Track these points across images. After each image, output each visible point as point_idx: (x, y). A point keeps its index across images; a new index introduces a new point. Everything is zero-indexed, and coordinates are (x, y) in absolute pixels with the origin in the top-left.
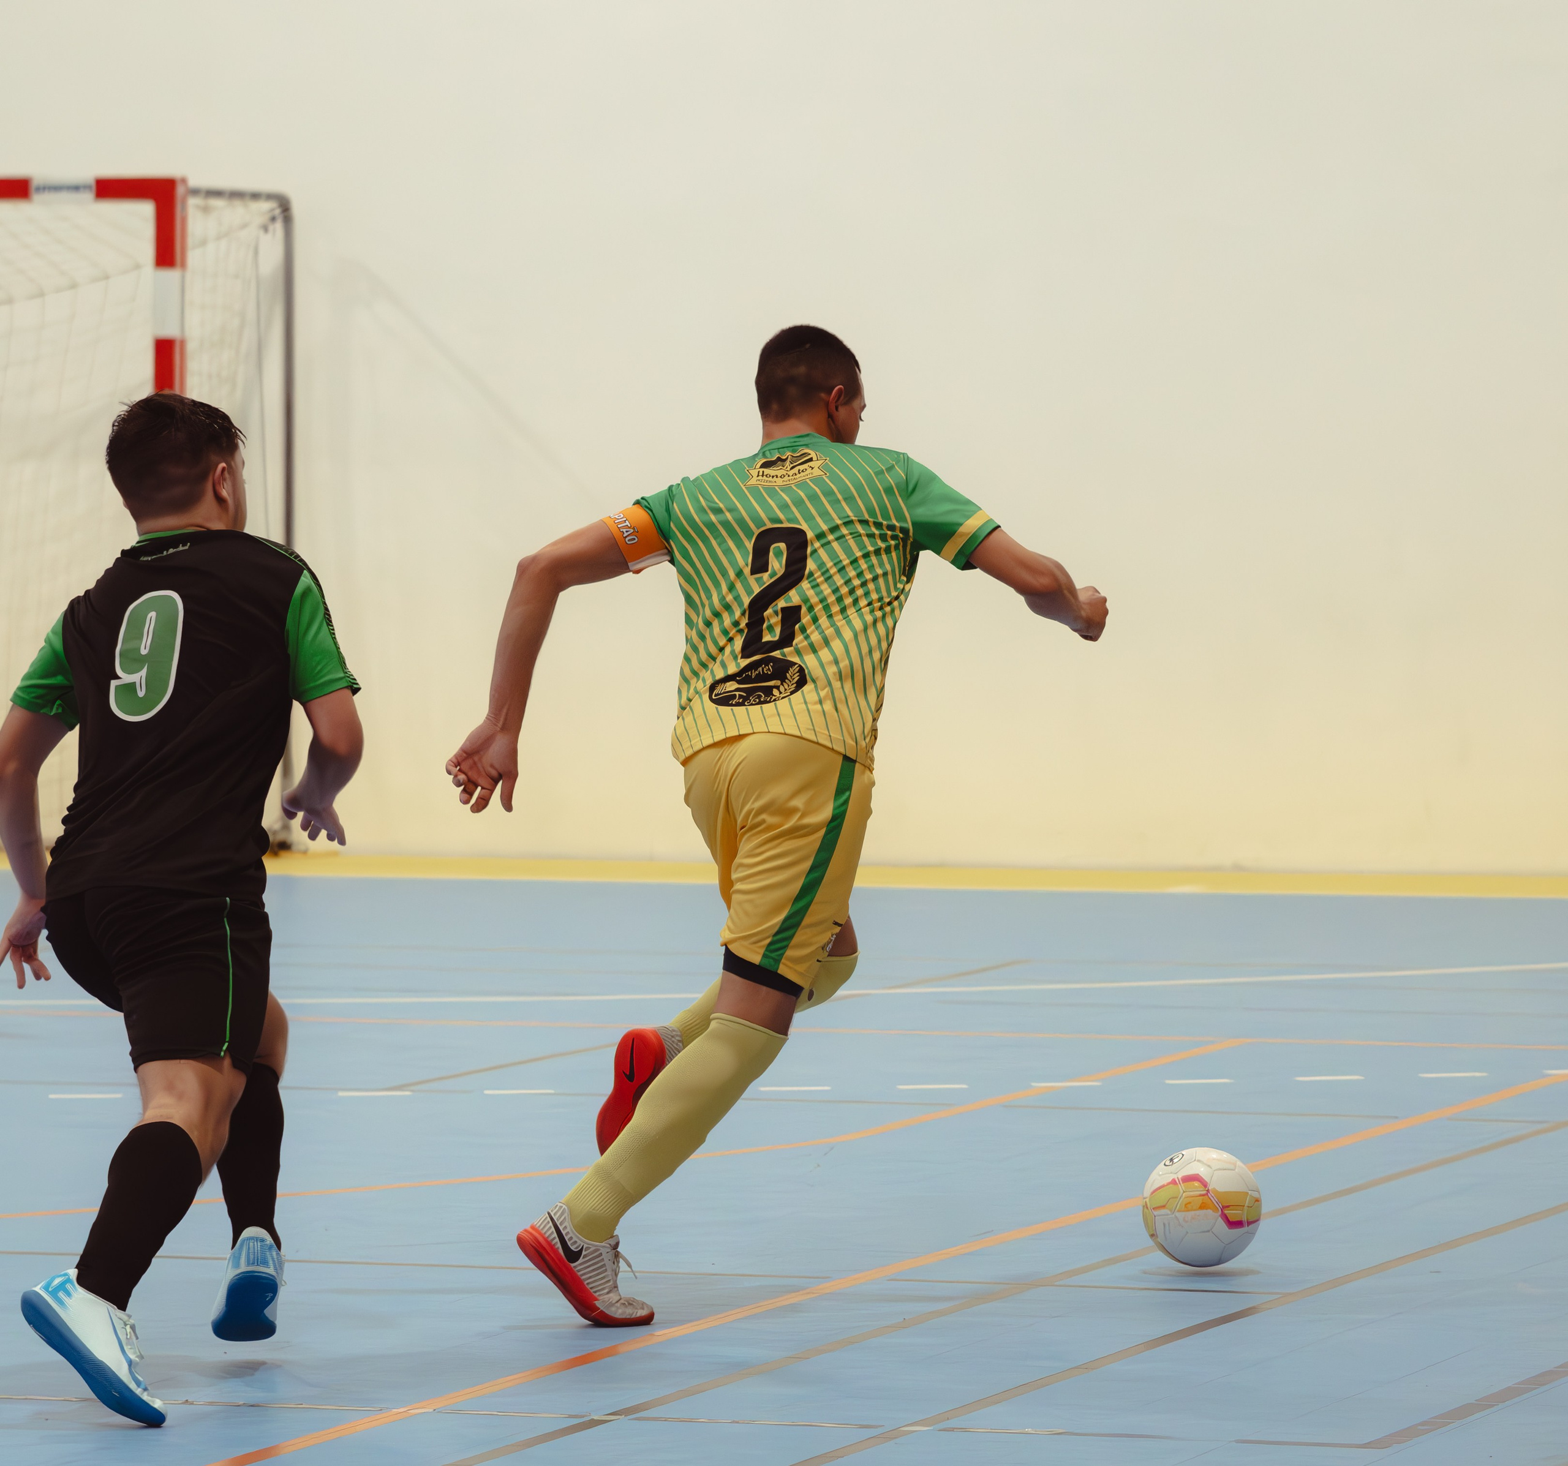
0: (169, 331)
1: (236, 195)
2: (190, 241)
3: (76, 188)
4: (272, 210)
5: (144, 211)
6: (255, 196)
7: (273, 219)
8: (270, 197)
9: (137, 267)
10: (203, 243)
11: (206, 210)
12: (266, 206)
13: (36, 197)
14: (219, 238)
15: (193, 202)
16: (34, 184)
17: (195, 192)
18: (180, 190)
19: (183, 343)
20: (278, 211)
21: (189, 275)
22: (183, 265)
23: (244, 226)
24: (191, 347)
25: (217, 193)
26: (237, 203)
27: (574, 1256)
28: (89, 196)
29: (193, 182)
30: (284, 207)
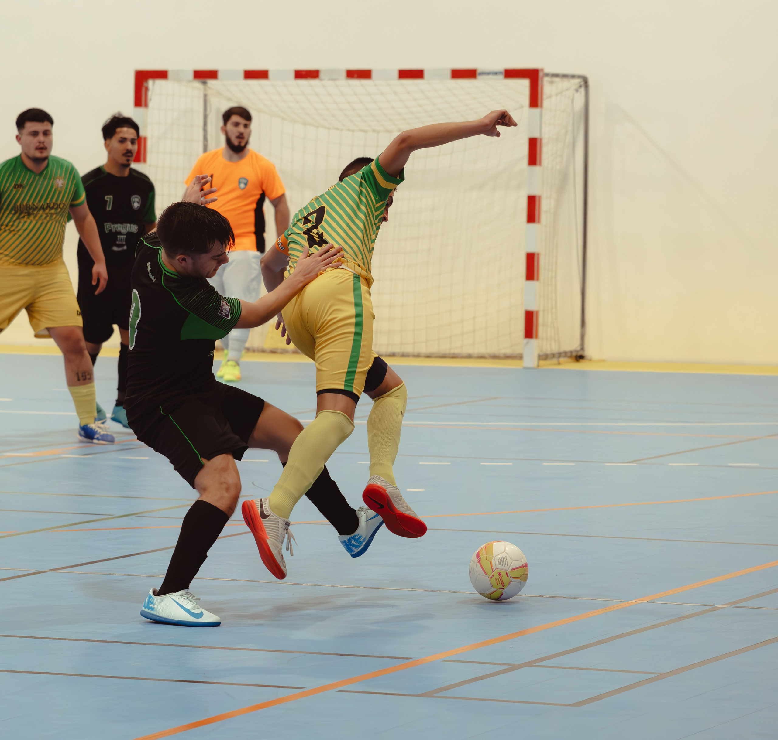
0: (535, 135)
1: (565, 76)
2: (545, 97)
3: (496, 73)
4: (580, 83)
5: (525, 83)
6: (573, 77)
7: (580, 86)
8: (579, 77)
9: (522, 107)
10: (550, 97)
11: (552, 82)
12: (577, 81)
13: (479, 77)
14: (557, 95)
15: (546, 79)
16: (478, 72)
17: (547, 75)
18: (541, 74)
19: (541, 140)
20: (582, 83)
21: (544, 111)
22: (541, 107)
23: (568, 90)
24: (544, 141)
25: (557, 75)
26: (565, 79)
27: (264, 516)
28: (502, 77)
29: (546, 71)
30: (585, 82)
